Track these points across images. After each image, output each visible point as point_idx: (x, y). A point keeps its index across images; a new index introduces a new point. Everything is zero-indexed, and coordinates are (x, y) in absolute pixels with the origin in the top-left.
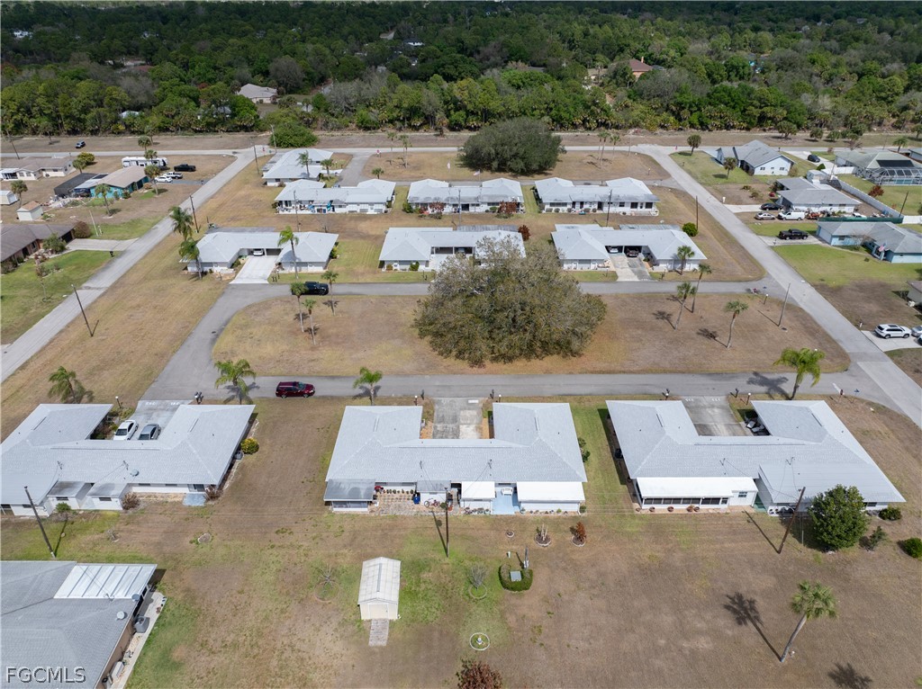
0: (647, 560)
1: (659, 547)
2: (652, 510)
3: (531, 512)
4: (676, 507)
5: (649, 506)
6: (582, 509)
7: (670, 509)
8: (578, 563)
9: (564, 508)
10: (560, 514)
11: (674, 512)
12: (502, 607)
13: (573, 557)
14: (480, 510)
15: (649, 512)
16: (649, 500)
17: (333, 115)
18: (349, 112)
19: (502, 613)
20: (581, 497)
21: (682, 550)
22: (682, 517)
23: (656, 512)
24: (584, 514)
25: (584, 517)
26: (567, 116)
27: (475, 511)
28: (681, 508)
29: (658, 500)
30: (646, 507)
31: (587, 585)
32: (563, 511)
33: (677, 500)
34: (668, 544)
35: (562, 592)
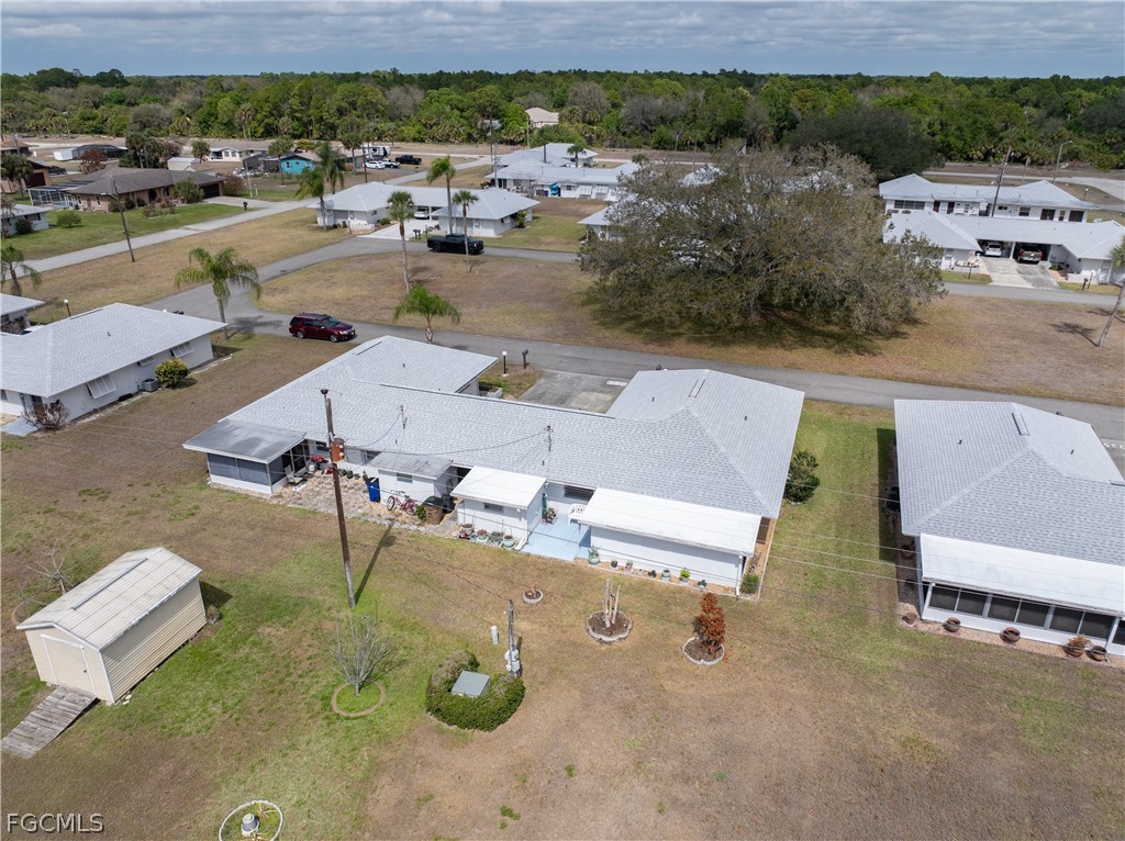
0: (895, 747)
1: (946, 723)
2: (951, 626)
3: (614, 564)
4: (1030, 634)
5: (942, 616)
6: (749, 585)
7: (1009, 637)
8: (674, 703)
9: (702, 569)
10: (682, 584)
11: (1020, 645)
12: (386, 755)
13: (668, 685)
14: (497, 536)
15: (942, 631)
16: (947, 595)
17: (624, 134)
18: (646, 132)
19: (377, 768)
20: (746, 543)
21: (1024, 749)
22: (1041, 661)
23: (963, 635)
24: (749, 598)
25: (746, 604)
26: (960, 144)
27: (482, 533)
28: (1043, 639)
29: (973, 600)
30: (935, 616)
31: (673, 765)
32: (694, 577)
33: (1034, 611)
34: (977, 719)
35: (582, 764)
